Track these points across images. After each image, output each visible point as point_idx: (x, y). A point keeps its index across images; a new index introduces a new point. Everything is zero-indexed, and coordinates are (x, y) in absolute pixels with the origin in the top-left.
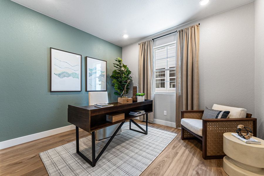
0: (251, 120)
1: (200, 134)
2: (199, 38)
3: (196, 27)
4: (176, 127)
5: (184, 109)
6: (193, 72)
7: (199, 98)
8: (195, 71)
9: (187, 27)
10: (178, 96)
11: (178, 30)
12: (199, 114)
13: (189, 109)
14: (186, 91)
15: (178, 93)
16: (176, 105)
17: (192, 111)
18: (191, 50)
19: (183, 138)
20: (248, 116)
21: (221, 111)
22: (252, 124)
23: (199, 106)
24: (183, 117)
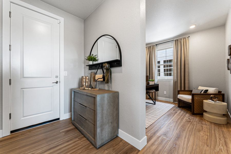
0: (221, 95)
1: (190, 101)
2: (189, 45)
3: (187, 38)
4: (173, 102)
5: (179, 89)
6: (185, 67)
7: (189, 83)
8: (186, 66)
9: (180, 38)
10: (174, 81)
11: (174, 39)
12: (189, 92)
13: (183, 89)
14: (180, 78)
15: (174, 80)
16: (173, 87)
17: (185, 90)
18: (183, 53)
19: (179, 107)
20: (220, 92)
21: (203, 90)
22: (222, 97)
23: (189, 87)
24: (179, 94)
